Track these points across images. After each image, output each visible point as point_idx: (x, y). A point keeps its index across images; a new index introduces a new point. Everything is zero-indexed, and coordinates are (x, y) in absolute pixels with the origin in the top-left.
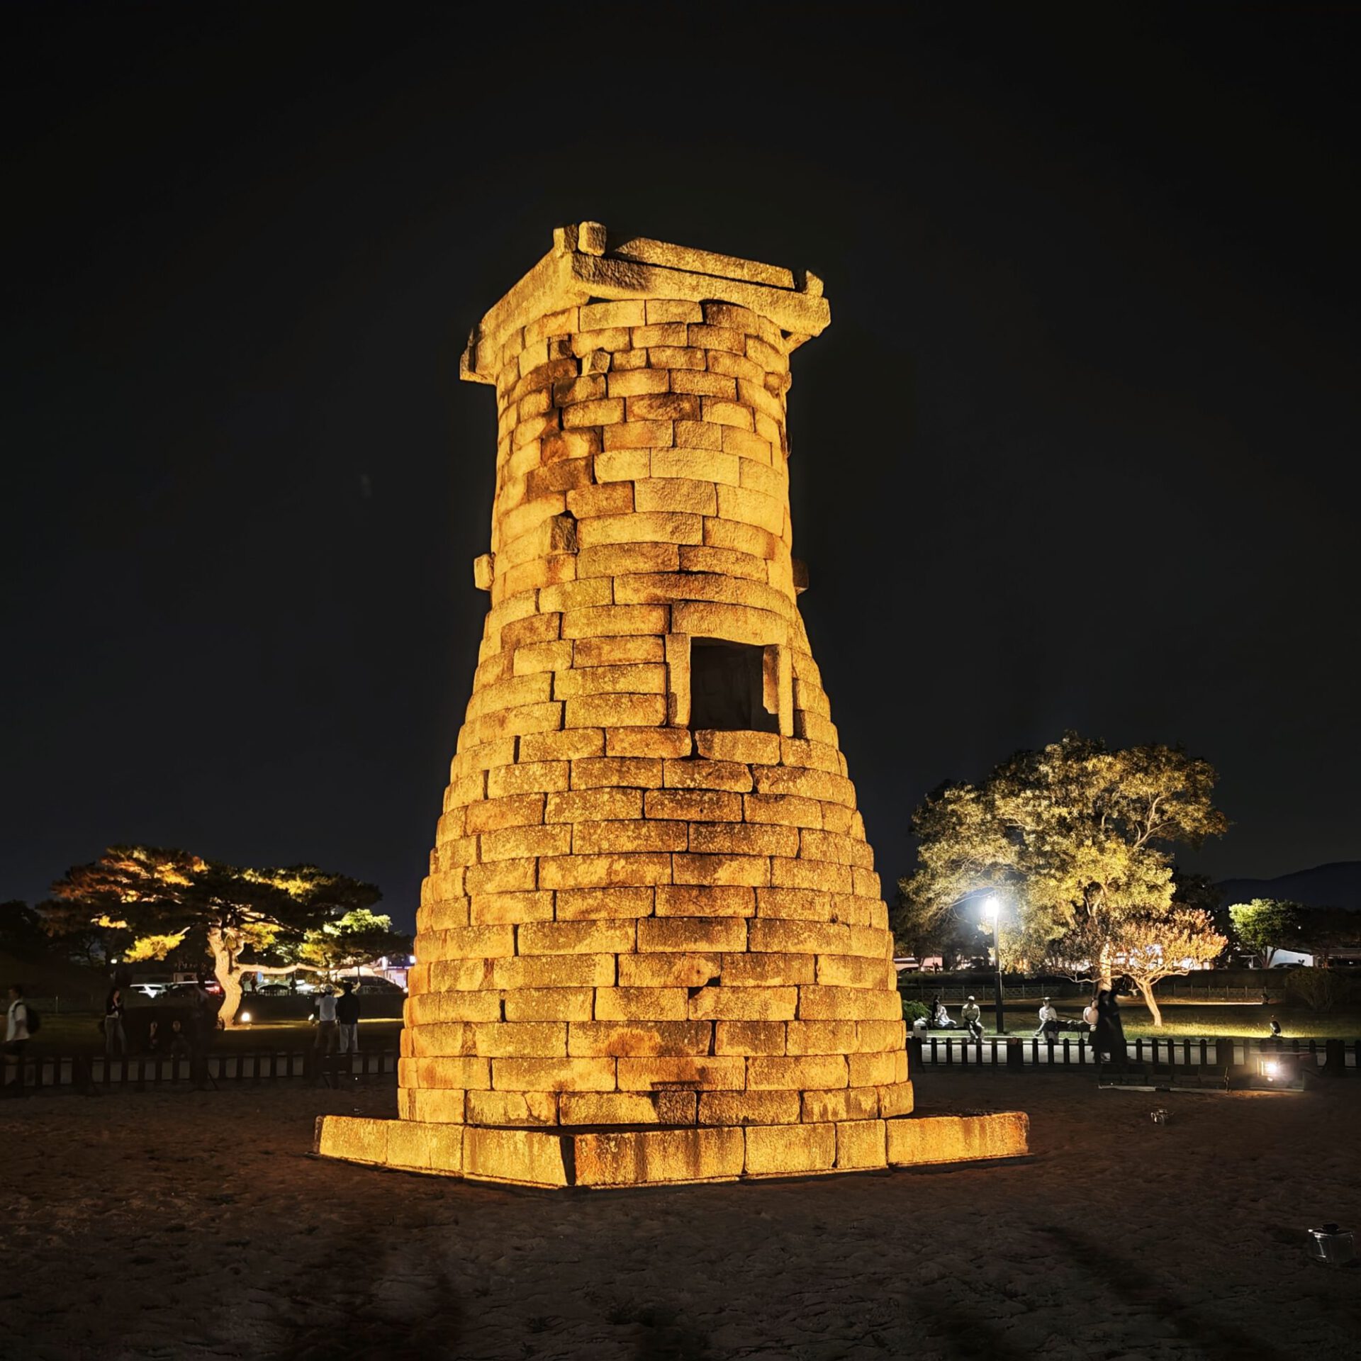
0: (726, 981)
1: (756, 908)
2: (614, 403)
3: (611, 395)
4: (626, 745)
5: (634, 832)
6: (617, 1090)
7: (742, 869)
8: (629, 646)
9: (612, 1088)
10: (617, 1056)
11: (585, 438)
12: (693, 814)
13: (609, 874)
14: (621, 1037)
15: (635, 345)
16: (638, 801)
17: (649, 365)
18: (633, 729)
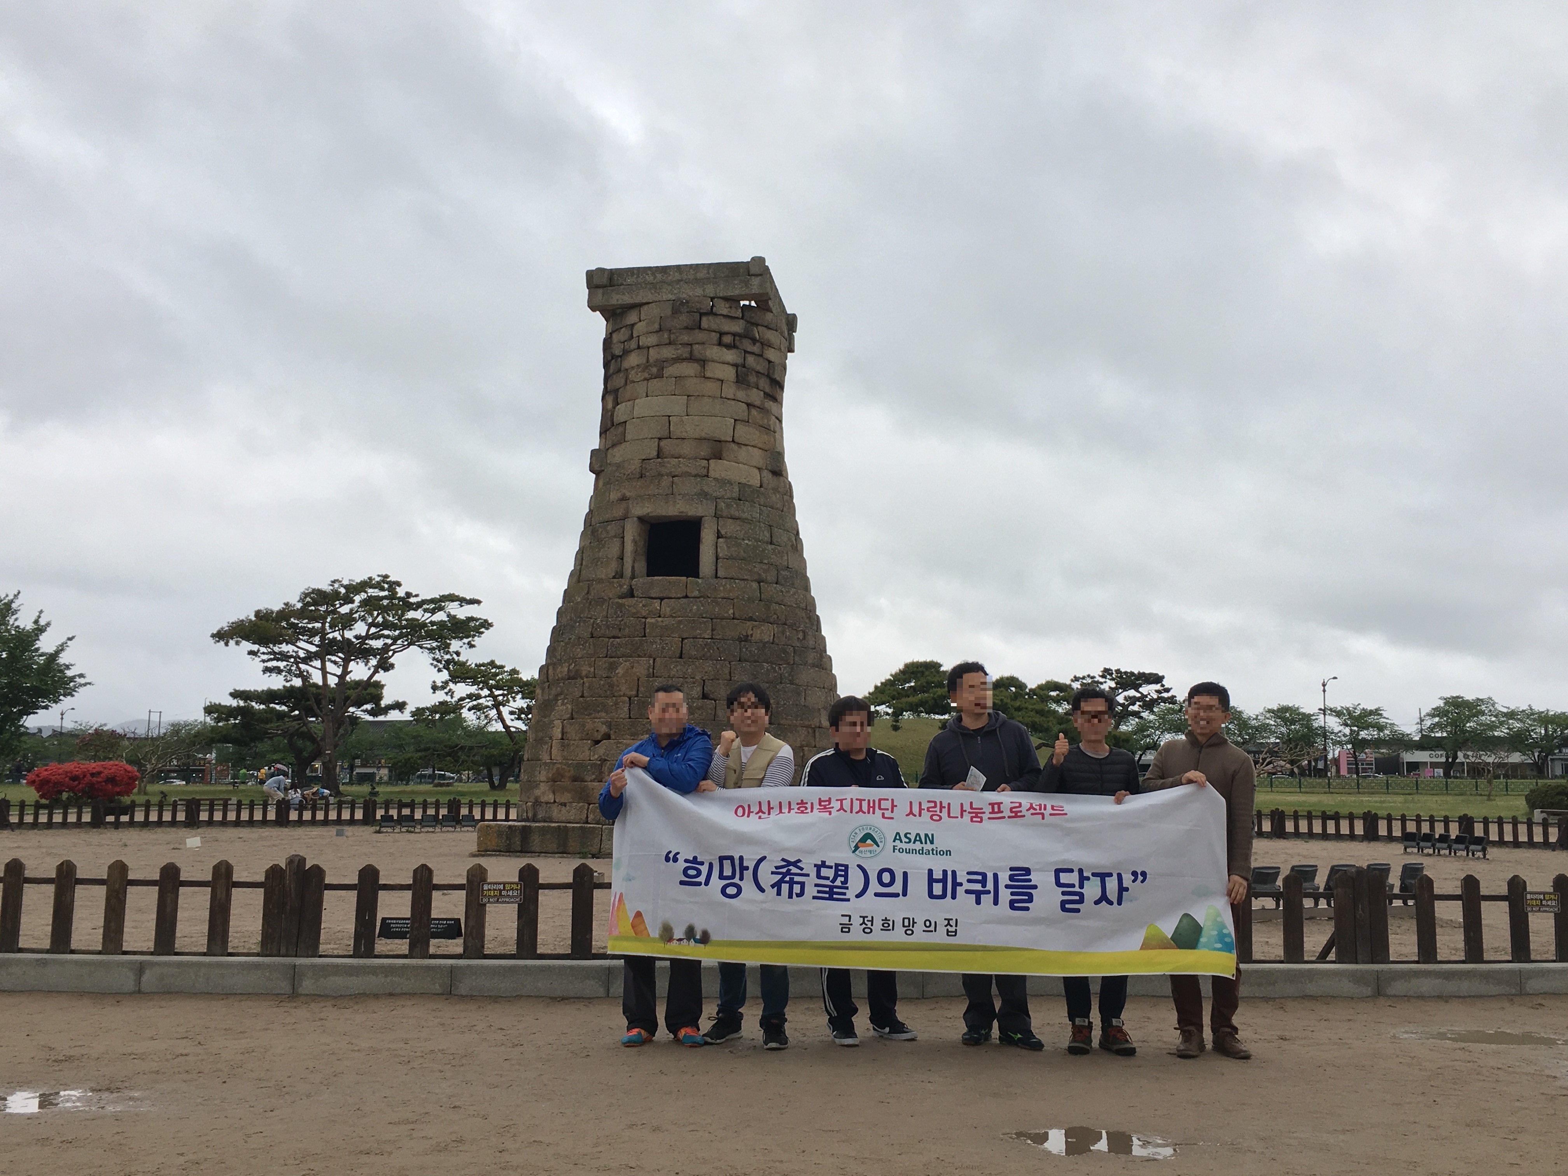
0: (613, 737)
1: (638, 690)
2: (622, 375)
3: (622, 369)
4: (595, 591)
5: (582, 645)
6: (555, 802)
7: (633, 667)
8: (609, 528)
9: (552, 801)
10: (554, 780)
11: (612, 397)
12: (615, 632)
13: (568, 672)
14: (558, 769)
15: (634, 336)
16: (591, 626)
17: (639, 347)
18: (600, 581)
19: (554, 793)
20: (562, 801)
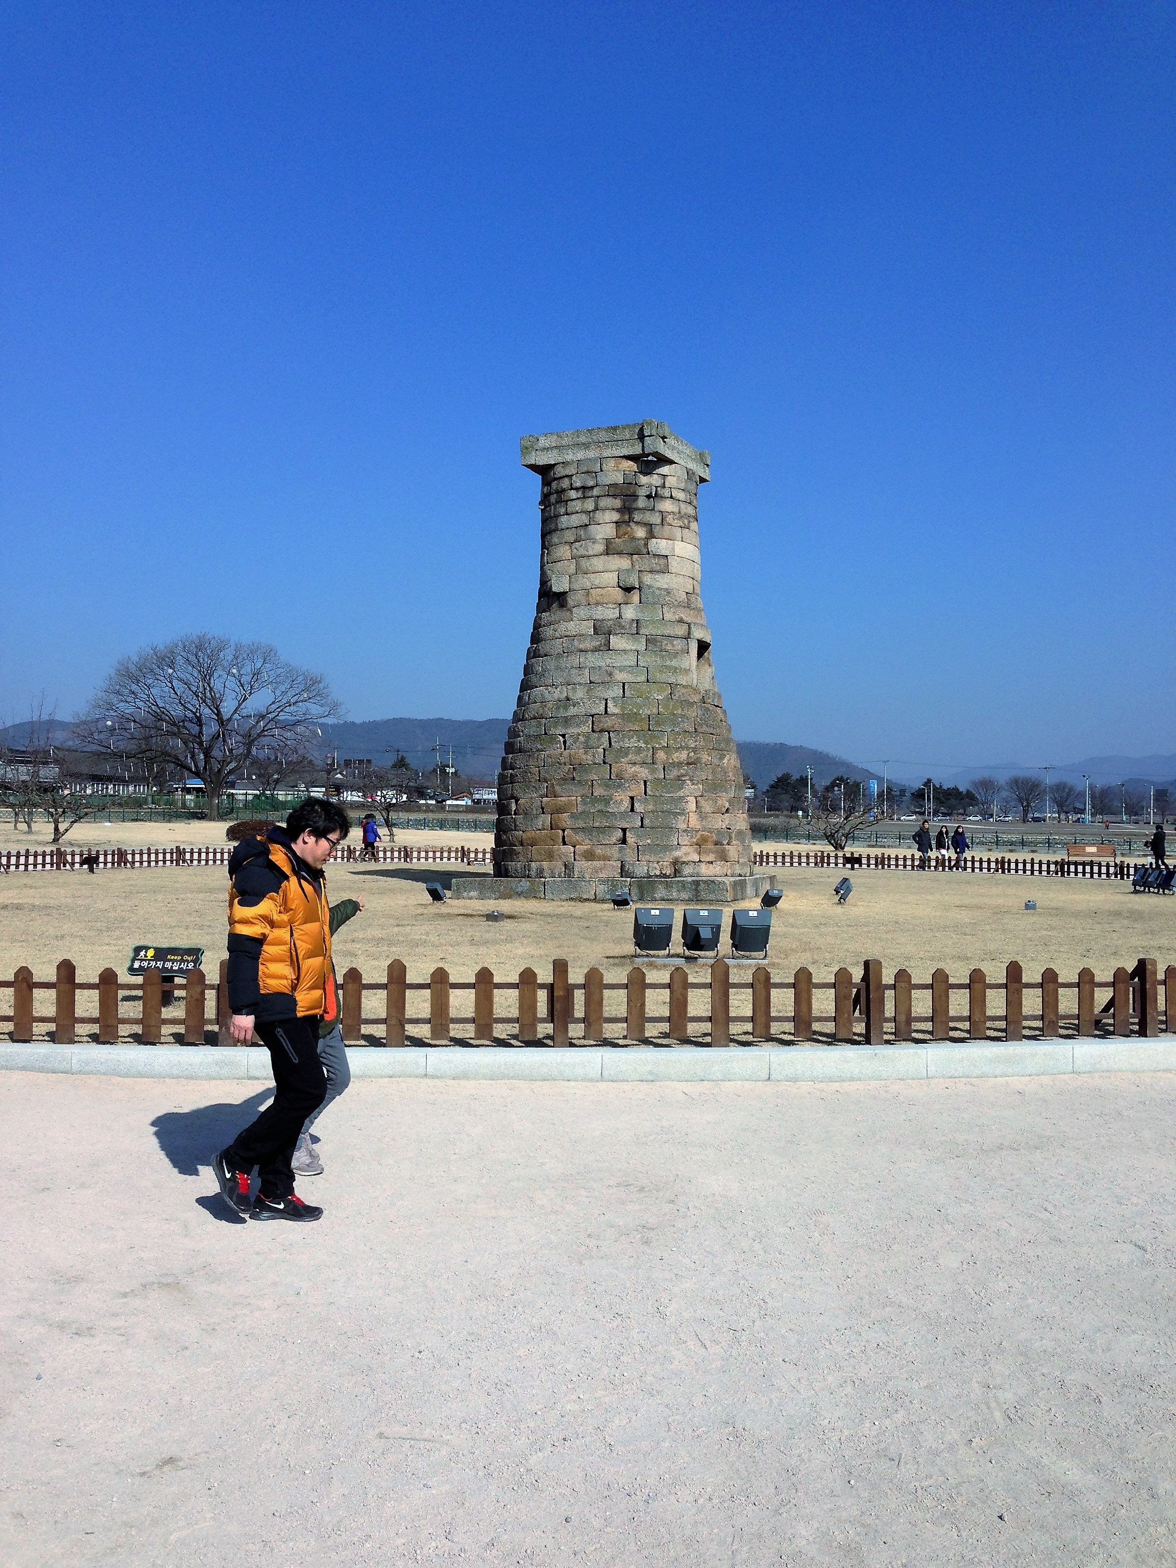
0: (732, 811)
2: (657, 514)
3: (656, 509)
5: (694, 738)
6: (700, 861)
8: (675, 643)
9: (698, 860)
10: (700, 845)
11: (644, 529)
13: (687, 758)
14: (702, 835)
16: (693, 723)
18: (682, 686)
19: (699, 854)
20: (708, 860)
